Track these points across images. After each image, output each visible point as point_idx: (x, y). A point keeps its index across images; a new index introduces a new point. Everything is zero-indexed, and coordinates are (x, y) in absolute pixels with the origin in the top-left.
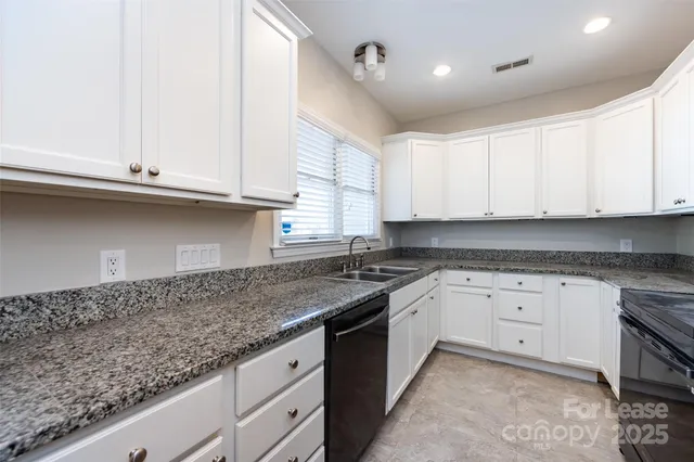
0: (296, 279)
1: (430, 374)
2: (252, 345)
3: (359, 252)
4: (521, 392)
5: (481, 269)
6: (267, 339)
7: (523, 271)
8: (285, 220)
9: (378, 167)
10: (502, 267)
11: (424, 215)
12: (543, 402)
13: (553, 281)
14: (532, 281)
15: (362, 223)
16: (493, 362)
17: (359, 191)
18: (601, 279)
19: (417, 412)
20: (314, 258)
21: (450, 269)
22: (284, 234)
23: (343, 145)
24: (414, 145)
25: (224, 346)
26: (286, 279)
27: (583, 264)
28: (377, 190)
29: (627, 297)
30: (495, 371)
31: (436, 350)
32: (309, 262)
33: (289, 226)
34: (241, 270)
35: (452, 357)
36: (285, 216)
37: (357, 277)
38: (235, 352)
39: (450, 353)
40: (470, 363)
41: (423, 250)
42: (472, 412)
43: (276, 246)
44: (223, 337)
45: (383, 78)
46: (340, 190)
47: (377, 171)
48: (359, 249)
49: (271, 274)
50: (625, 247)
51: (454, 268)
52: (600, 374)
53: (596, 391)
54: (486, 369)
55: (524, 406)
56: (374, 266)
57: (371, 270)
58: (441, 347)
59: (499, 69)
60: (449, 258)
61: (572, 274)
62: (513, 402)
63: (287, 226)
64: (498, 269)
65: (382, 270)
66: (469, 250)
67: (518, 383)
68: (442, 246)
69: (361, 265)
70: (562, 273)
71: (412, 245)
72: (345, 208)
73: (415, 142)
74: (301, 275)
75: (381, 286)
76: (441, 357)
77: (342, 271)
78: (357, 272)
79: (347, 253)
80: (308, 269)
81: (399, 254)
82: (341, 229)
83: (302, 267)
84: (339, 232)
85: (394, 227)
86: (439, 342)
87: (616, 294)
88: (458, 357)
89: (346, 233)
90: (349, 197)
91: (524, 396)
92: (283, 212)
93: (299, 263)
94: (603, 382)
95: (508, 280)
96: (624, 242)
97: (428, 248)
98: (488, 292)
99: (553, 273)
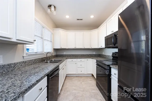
0: (31, 65)
1: (66, 82)
2: (29, 87)
3: (48, 56)
4: (82, 81)
5: (75, 58)
6: (33, 84)
7: (81, 58)
8: (27, 48)
9: (52, 35)
10: (78, 58)
11: (63, 47)
12: (86, 81)
13: (86, 60)
14: (83, 60)
15: (48, 49)
16: (76, 76)
17: (48, 41)
18: (92, 59)
19: (64, 91)
20: (36, 58)
22: (27, 52)
23: (44, 29)
24: (61, 32)
25: (18, 90)
26: (28, 65)
27: (89, 56)
28: (52, 41)
29: (97, 61)
30: (77, 78)
31: (66, 76)
32: (35, 60)
33: (29, 49)
34: (12, 64)
35: (69, 77)
36: (28, 46)
37: (49, 62)
38: (24, 91)
39: (69, 76)
40: (72, 77)
41: (62, 55)
42: (75, 87)
43: (25, 55)
44: (15, 88)
45: (55, 14)
46: (43, 40)
47: (52, 36)
48: (49, 55)
49: (23, 64)
50: (94, 53)
51: (69, 59)
52: (92, 74)
53: (92, 77)
54: (76, 78)
55: (83, 83)
56: (52, 59)
57: (52, 60)
58: (67, 76)
59: (78, 20)
60: (68, 56)
61: (88, 58)
62: (81, 83)
63: (28, 49)
65: (54, 60)
67: (81, 79)
68: (66, 54)
69: (49, 59)
70: (87, 58)
71: (59, 54)
72: (45, 45)
73: (61, 31)
74: (33, 63)
75: (57, 64)
76: (67, 78)
77: (45, 61)
78: (49, 61)
79: (46, 56)
80: (35, 62)
81: (57, 56)
82: (44, 50)
83: (33, 61)
84: (43, 51)
85: (56, 50)
86: (67, 74)
87: (95, 61)
88: (70, 77)
89: (45, 51)
90: (46, 42)
91: (83, 81)
92: (27, 45)
93: (32, 60)
94: (93, 75)
95: (79, 60)
96: (94, 52)
97: (63, 55)
98: (76, 63)
99: (86, 58)
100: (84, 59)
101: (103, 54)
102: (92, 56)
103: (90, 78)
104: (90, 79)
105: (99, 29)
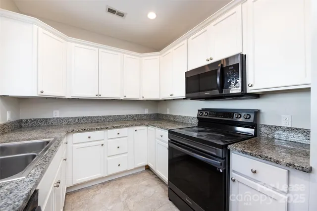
5: (98, 129)
7: (120, 127)
10: (109, 126)
14: (124, 131)
18: (148, 126)
21: (77, 132)
41: (46, 120)
50: (146, 112)
51: (79, 131)
59: (110, 10)
61: (139, 125)
64: (107, 128)
66: (83, 118)
68: (62, 116)
70: (135, 125)
81: (18, 125)
94: (148, 168)
96: (146, 110)
97: (50, 119)
98: (102, 142)
99: (132, 126)
100: (126, 129)
101: (168, 113)
102: (143, 120)
103: (143, 180)
104: (145, 183)
105: (163, 55)
